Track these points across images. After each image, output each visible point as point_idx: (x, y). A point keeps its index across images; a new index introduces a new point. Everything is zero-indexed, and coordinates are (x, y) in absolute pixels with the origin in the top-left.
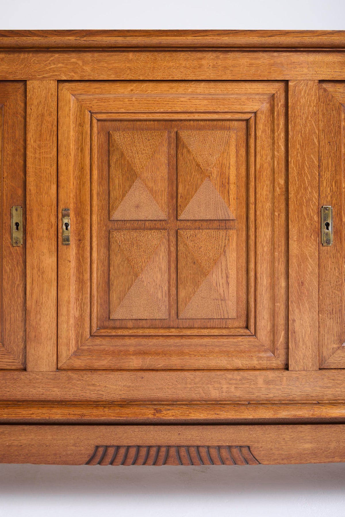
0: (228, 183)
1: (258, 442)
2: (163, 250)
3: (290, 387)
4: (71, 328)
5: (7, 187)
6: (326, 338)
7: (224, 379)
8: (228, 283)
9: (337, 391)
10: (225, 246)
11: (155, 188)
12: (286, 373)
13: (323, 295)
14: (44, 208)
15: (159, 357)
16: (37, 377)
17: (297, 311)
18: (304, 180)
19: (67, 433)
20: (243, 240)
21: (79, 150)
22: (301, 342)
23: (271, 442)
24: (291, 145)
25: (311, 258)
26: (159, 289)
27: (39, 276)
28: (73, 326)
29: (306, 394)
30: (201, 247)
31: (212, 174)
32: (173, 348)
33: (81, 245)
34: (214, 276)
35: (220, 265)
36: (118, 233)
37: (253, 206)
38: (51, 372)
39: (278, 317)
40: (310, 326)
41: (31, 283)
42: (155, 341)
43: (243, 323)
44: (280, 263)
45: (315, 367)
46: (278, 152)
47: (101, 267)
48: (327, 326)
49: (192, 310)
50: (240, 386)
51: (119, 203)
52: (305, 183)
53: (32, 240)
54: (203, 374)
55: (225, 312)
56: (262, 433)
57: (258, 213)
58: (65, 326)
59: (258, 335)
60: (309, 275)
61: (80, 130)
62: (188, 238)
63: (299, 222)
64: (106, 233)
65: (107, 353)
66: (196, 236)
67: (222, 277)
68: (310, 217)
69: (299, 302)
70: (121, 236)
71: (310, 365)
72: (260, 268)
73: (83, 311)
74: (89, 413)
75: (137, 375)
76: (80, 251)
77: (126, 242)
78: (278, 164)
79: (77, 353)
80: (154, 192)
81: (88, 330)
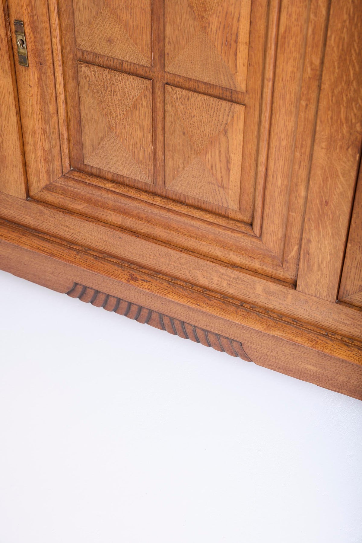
0: (236, 42)
1: (252, 343)
2: (145, 104)
3: (295, 306)
4: (40, 161)
6: (352, 272)
7: (215, 271)
8: (228, 170)
9: (356, 331)
10: (226, 124)
11: (131, 22)
12: (292, 291)
13: (357, 223)
15: (140, 222)
16: (7, 199)
17: (314, 232)
18: (348, 70)
19: (44, 261)
20: (254, 122)
22: (316, 266)
23: (267, 348)
24: (333, 11)
25: (343, 176)
26: (140, 149)
28: (43, 158)
29: (315, 320)
30: (194, 116)
31: (209, 24)
32: (158, 217)
33: (43, 70)
34: (209, 156)
35: (217, 145)
36: (87, 68)
37: (270, 84)
38: (22, 199)
39: (291, 228)
40: (331, 254)
42: (136, 204)
43: (248, 218)
44: (302, 167)
45: (331, 298)
46: (316, 16)
47: (71, 102)
48: (357, 260)
49: (181, 184)
50: (233, 284)
52: (349, 75)
54: (190, 258)
55: (224, 200)
56: (258, 337)
57: (276, 94)
58: (33, 156)
59: (264, 239)
60: (337, 196)
62: (177, 99)
63: (332, 125)
64: (74, 62)
65: (83, 199)
66: (188, 99)
67: (220, 161)
68: (350, 123)
69: (319, 223)
70: (91, 72)
71: (325, 294)
72: (273, 164)
73: (52, 146)
75: (114, 233)
76: (42, 77)
77: (97, 83)
78: (314, 33)
79: (48, 188)
80: (130, 28)
81: (59, 168)
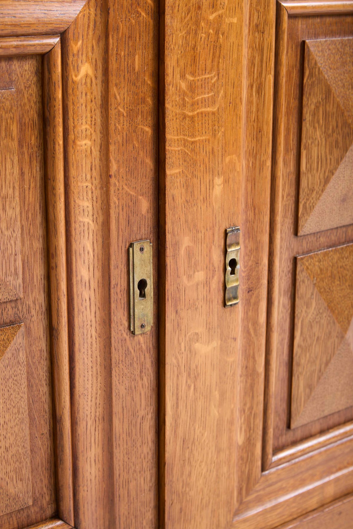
4: (233, 471)
5: (119, 199)
14: (200, 234)
21: (254, 89)
27: (189, 387)
28: (236, 465)
33: (253, 301)
41: (175, 406)
51: (316, 200)
53: (177, 312)
61: (257, 40)
64: (289, 263)
70: (315, 265)
73: (251, 431)
75: (333, 512)
76: (250, 313)
77: (323, 276)
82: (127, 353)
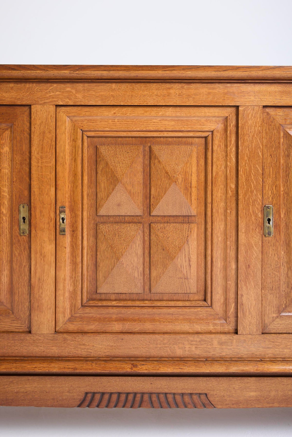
0: (191, 187)
1: (214, 391)
2: (139, 239)
3: (239, 347)
4: (66, 300)
5: (16, 189)
6: (267, 309)
7: (187, 341)
8: (190, 266)
9: (276, 351)
10: (188, 236)
11: (133, 190)
12: (236, 336)
13: (265, 275)
14: (45, 206)
15: (135, 323)
16: (40, 338)
17: (244, 288)
18: (251, 185)
19: (63, 382)
20: (202, 232)
21: (73, 160)
22: (248, 312)
23: (224, 390)
24: (240, 157)
25: (256, 247)
26: (136, 269)
27: (41, 259)
28: (68, 298)
29: (251, 353)
30: (169, 237)
31: (177, 179)
32: (146, 316)
33: (75, 235)
34: (179, 260)
35: (184, 252)
36: (103, 226)
37: (210, 205)
38: (51, 334)
39: (229, 292)
40: (255, 300)
41: (35, 265)
42: (132, 310)
43: (202, 296)
44: (231, 250)
45: (259, 331)
46: (230, 163)
47: (90, 252)
48: (269, 300)
49: (161, 286)
50: (199, 346)
51: (104, 203)
52: (252, 187)
53: (36, 231)
54: (170, 336)
55: (188, 288)
56: (217, 383)
57: (214, 211)
58: (62, 298)
59: (214, 306)
60: (254, 260)
61: (74, 144)
62: (158, 230)
63: (246, 218)
64: (94, 225)
65: (95, 320)
66: (165, 228)
67: (185, 261)
68: (255, 214)
69: (246, 281)
70: (106, 228)
71: (255, 331)
72: (215, 253)
73: (76, 287)
74: (80, 367)
75: (118, 337)
76: (74, 240)
77: (110, 233)
78: (230, 172)
79: (71, 320)
80: (132, 194)
81: (80, 301)
82: (19, 241)
